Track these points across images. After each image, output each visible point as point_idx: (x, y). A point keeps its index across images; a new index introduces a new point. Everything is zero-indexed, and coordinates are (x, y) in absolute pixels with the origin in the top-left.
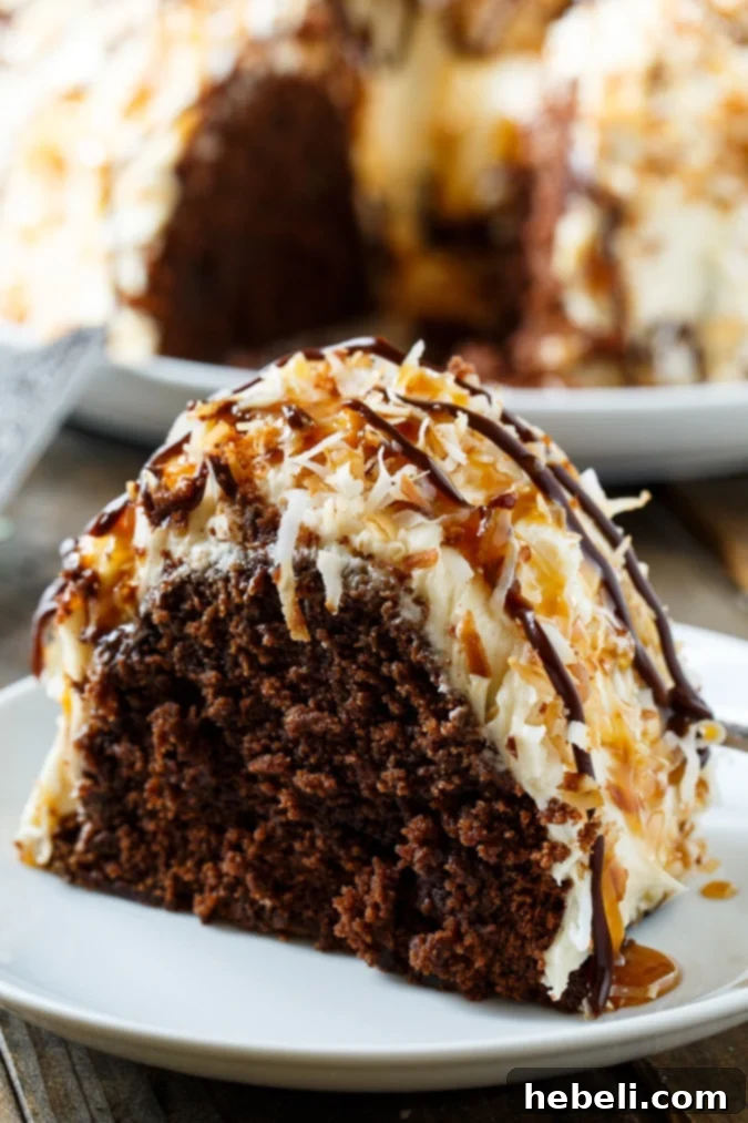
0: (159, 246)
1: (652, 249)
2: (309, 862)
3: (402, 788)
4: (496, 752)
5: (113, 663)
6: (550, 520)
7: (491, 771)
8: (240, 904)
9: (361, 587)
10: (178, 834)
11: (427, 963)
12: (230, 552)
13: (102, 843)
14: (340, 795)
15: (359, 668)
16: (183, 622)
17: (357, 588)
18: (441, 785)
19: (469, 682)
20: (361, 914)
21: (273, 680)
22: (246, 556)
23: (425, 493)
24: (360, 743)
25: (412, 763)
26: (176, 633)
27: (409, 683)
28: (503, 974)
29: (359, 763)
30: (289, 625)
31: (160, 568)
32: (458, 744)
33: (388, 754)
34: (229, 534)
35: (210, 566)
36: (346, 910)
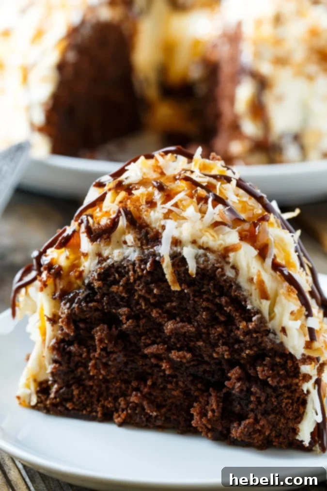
0: (51, 103)
1: (280, 99)
2: (175, 393)
3: (227, 355)
4: (275, 334)
5: (72, 308)
6: (276, 225)
7: (273, 343)
8: (138, 416)
9: (205, 263)
10: (104, 386)
11: (242, 435)
12: (135, 251)
13: (63, 393)
14: (193, 361)
15: (204, 300)
16: (110, 286)
17: (203, 264)
18: (247, 352)
19: (261, 303)
20: (206, 415)
21: (158, 309)
22: (143, 253)
23: (228, 217)
24: (204, 336)
25: (232, 342)
26: (105, 292)
27: (230, 306)
28: (277, 436)
29: (204, 345)
30: (170, 284)
31: (96, 261)
32: (256, 332)
33: (218, 340)
34: (134, 243)
35: (124, 259)
36: (198, 414)
